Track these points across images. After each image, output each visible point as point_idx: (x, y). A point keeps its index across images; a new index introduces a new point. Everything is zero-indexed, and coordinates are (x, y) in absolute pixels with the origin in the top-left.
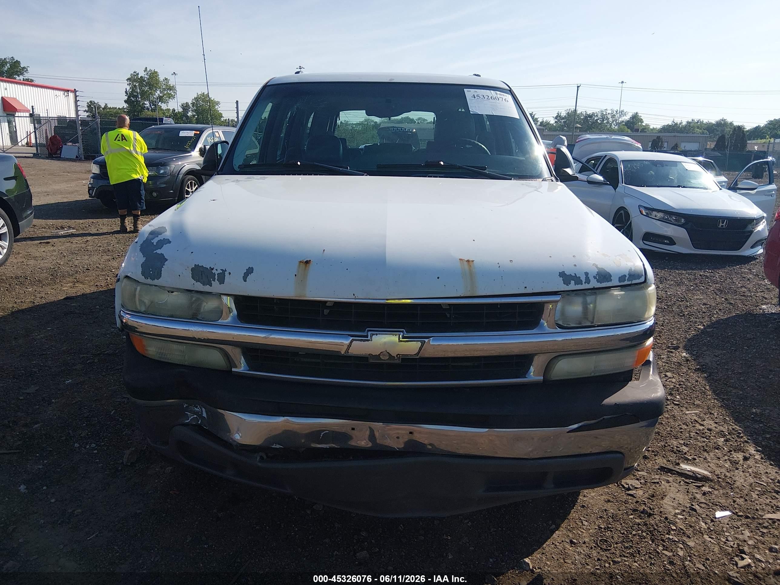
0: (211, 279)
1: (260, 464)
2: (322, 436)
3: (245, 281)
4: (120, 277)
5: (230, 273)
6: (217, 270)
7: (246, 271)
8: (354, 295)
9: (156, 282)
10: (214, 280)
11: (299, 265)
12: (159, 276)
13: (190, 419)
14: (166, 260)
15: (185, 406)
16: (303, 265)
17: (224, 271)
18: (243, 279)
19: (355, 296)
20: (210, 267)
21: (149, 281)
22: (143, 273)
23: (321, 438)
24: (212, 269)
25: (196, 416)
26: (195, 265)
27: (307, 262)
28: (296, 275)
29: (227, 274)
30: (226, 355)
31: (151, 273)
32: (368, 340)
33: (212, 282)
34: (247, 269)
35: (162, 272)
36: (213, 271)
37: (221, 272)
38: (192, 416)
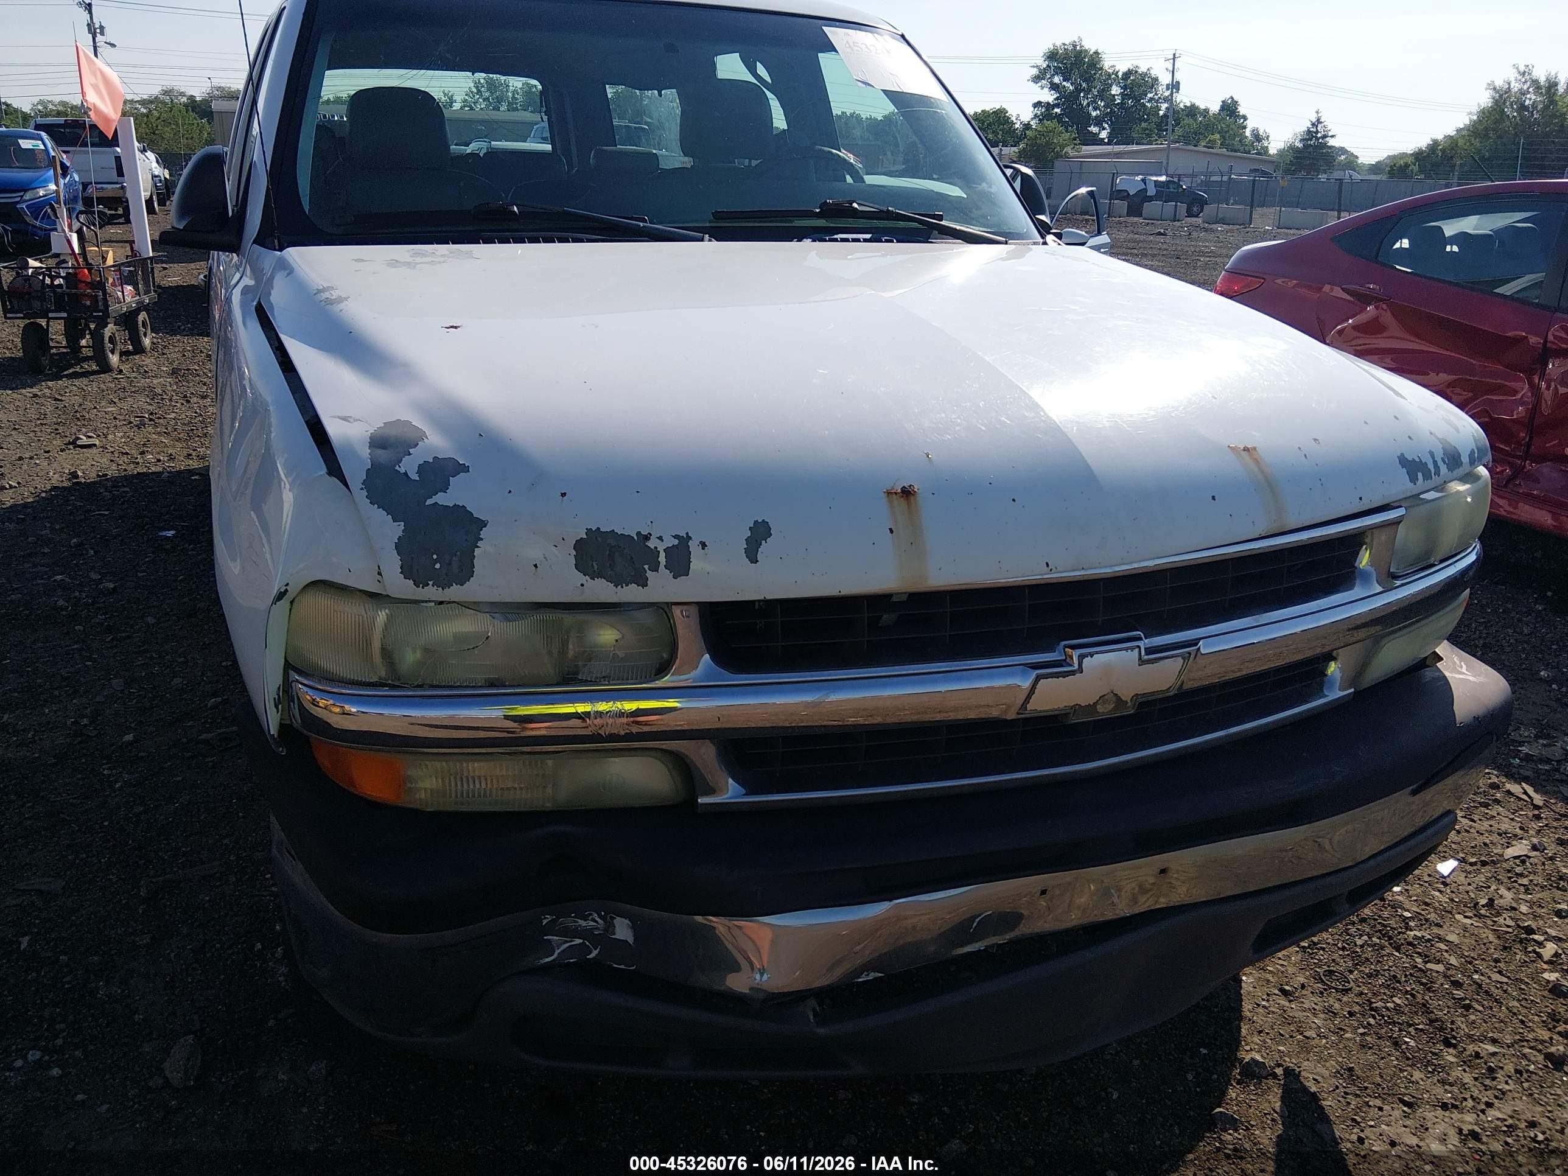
0: (646, 567)
1: (821, 1031)
2: (975, 924)
3: (754, 560)
4: (288, 588)
5: (704, 545)
6: (660, 538)
7: (749, 535)
8: (1047, 565)
9: (455, 592)
10: (655, 568)
11: (890, 502)
12: (464, 572)
13: (557, 952)
14: (483, 524)
15: (545, 922)
16: (900, 503)
17: (684, 541)
18: (747, 557)
19: (1050, 567)
20: (639, 533)
21: (432, 592)
22: (407, 571)
23: (971, 930)
24: (647, 537)
25: (578, 941)
26: (589, 531)
27: (907, 493)
28: (891, 531)
29: (693, 546)
30: (681, 765)
31: (438, 566)
32: (1073, 673)
33: (649, 574)
34: (750, 528)
35: (475, 561)
36: (651, 544)
37: (676, 542)
38: (567, 942)
